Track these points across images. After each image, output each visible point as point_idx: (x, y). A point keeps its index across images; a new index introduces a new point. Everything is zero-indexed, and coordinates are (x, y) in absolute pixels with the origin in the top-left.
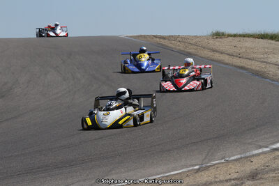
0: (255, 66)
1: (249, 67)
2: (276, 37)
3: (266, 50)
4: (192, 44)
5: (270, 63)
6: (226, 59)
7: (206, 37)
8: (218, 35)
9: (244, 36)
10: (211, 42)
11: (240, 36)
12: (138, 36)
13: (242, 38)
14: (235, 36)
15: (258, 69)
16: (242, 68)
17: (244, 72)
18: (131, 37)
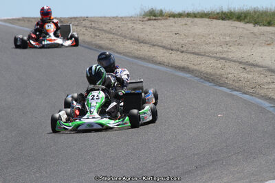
0: (206, 65)
1: (196, 67)
2: (245, 17)
3: (228, 39)
4: (105, 31)
5: (231, 61)
6: (160, 54)
7: (132, 20)
8: (153, 15)
9: (195, 15)
10: (139, 26)
11: (188, 15)
12: (19, 20)
13: (190, 20)
14: (180, 15)
15: (209, 70)
16: (183, 69)
17: (188, 75)
18: (5, 21)
